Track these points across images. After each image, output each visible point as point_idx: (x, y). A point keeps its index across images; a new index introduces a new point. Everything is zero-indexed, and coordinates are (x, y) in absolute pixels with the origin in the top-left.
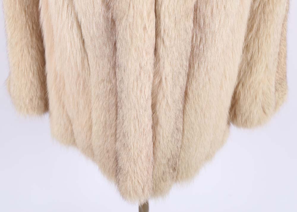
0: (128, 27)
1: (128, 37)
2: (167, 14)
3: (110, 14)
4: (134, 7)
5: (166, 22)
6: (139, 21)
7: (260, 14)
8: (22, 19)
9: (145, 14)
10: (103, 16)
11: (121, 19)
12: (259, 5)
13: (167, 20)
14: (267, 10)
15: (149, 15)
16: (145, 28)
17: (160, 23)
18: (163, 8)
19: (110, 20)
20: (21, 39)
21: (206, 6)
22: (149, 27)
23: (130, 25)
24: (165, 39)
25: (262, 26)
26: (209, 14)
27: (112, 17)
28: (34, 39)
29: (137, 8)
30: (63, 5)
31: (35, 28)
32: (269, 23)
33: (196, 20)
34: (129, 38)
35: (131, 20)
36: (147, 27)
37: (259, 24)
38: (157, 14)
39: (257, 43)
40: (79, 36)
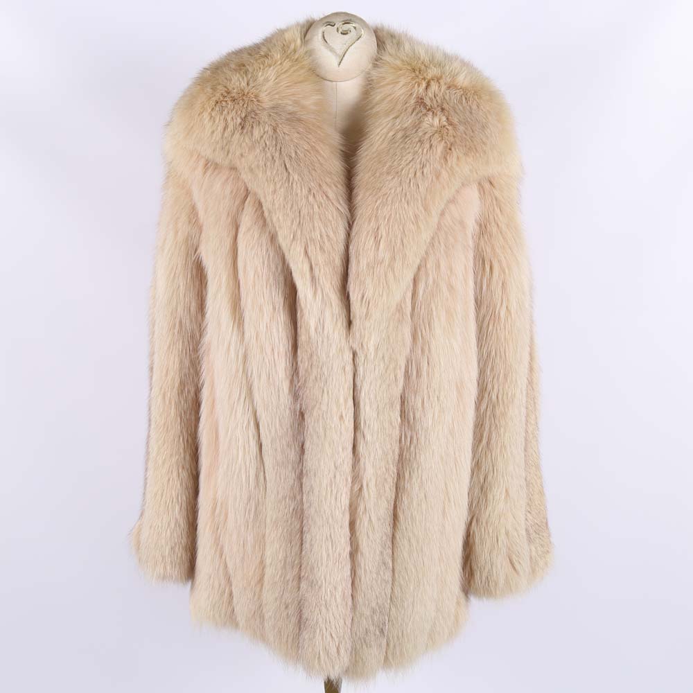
0: (321, 418)
1: (321, 429)
2: (367, 401)
3: (298, 406)
4: (328, 392)
5: (367, 411)
6: (335, 409)
7: (490, 417)
8: (176, 428)
9: (342, 400)
10: (290, 408)
11: (313, 408)
12: (487, 407)
13: (368, 408)
14: (498, 412)
15: (346, 401)
16: (341, 417)
17: (359, 411)
18: (363, 394)
19: (298, 413)
20: (171, 455)
21: (415, 397)
22: (346, 415)
23: (323, 414)
24: (365, 433)
25: (494, 435)
26: (420, 405)
27: (301, 409)
28: (188, 457)
29: (332, 394)
30: (239, 399)
31: (190, 440)
32: (502, 430)
33: (403, 414)
34: (321, 431)
35: (324, 408)
36: (344, 415)
37: (490, 432)
38: (357, 401)
39: (489, 456)
40: (256, 438)
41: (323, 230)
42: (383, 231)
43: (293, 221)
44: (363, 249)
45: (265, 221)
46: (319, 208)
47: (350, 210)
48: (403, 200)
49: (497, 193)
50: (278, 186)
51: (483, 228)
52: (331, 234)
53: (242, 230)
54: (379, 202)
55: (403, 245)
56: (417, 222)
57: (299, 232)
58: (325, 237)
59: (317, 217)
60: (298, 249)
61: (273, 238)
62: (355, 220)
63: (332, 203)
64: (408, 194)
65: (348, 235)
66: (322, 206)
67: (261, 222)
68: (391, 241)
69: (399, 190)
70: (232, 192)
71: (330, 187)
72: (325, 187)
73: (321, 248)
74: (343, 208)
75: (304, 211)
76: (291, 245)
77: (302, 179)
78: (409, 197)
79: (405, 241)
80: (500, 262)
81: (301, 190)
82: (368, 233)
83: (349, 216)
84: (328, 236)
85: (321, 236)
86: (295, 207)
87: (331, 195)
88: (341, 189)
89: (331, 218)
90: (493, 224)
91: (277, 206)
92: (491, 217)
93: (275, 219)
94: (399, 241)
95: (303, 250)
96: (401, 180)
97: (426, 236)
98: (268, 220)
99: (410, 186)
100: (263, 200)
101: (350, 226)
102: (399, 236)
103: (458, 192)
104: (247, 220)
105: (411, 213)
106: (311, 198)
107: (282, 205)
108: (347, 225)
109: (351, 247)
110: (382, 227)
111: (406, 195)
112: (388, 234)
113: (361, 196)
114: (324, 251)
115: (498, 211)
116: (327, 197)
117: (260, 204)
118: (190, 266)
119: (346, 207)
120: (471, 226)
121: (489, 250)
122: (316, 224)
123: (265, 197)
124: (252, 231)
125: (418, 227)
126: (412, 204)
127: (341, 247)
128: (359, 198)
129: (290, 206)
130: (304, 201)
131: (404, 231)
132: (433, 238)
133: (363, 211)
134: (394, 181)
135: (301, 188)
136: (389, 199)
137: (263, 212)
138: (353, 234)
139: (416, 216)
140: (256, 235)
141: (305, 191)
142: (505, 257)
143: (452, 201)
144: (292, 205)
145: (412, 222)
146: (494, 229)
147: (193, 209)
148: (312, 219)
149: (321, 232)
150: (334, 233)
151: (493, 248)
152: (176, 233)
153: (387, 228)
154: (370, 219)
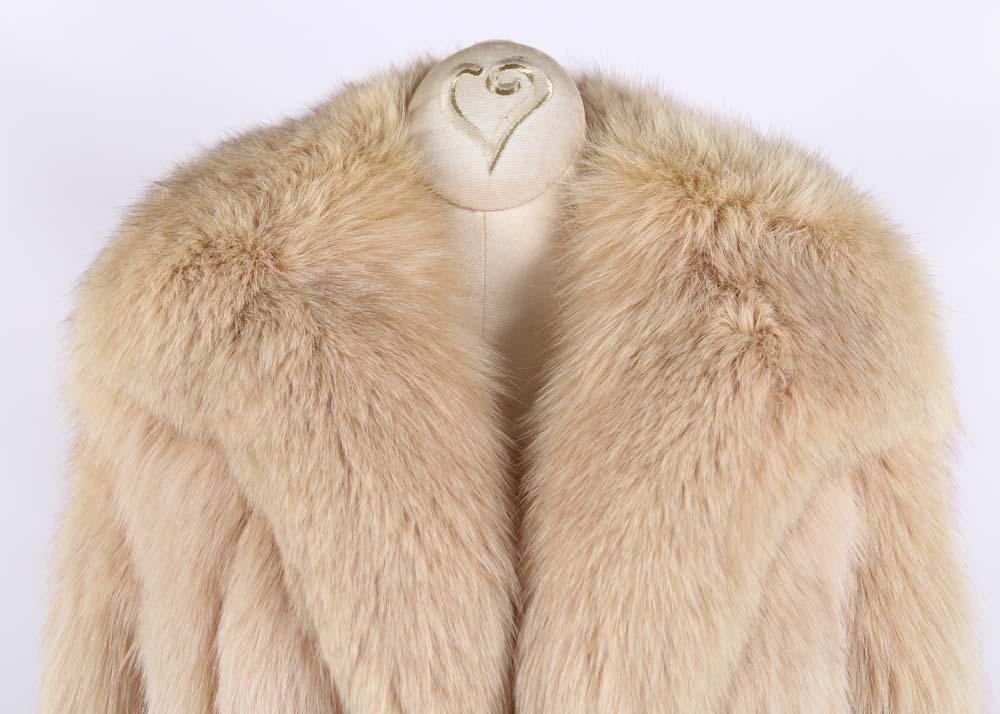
41: (442, 634)
42: (610, 642)
43: (357, 607)
44: (555, 691)
45: (285, 599)
46: (430, 567)
47: (517, 571)
48: (665, 545)
49: (900, 488)
50: (318, 508)
51: (867, 581)
52: (465, 644)
53: (228, 619)
54: (598, 551)
55: (668, 680)
56: (705, 607)
57: (375, 639)
58: (447, 651)
59: (425, 597)
60: (372, 687)
61: (308, 646)
62: (531, 596)
63: (469, 554)
64: (678, 530)
65: (513, 642)
66: (439, 561)
67: (275, 602)
68: (633, 670)
69: (653, 517)
70: (206, 507)
71: (462, 505)
72: (449, 508)
73: (437, 686)
74: (499, 566)
75: (389, 579)
76: (353, 673)
77: (386, 486)
78: (682, 538)
79: (674, 670)
80: (917, 675)
81: (382, 518)
82: (567, 645)
83: (515, 588)
84: (456, 649)
85: (437, 649)
86: (365, 568)
87: (465, 529)
88: (492, 507)
89: (463, 597)
90: (893, 569)
91: (314, 563)
92: (887, 552)
93: (310, 601)
94: (656, 668)
95: (384, 692)
96: (658, 487)
97: (730, 644)
98: (295, 593)
99: (683, 506)
100: (279, 540)
101: (518, 616)
102: (657, 657)
103: (809, 506)
104: (241, 592)
105: (688, 586)
106: (409, 541)
107: (329, 561)
108: (510, 613)
109: (520, 680)
110: (607, 628)
111: (672, 532)
112: (624, 649)
113: (547, 529)
114: (445, 692)
115: (901, 531)
116: (454, 535)
117: (275, 553)
118: (114, 683)
119: (505, 560)
120: (840, 583)
121: (885, 641)
122: (421, 617)
123: (284, 533)
124: (251, 624)
125: (710, 624)
126: (690, 556)
127: (494, 679)
128: (543, 535)
129: (349, 563)
130: (389, 548)
131: (670, 640)
132: (748, 647)
133: (554, 577)
134: (641, 488)
135: (383, 510)
136: (627, 543)
137: (281, 574)
138: (527, 638)
139: (703, 593)
140: (265, 631)
141: (392, 521)
142: (928, 658)
143: (799, 528)
144: (356, 562)
145: (693, 611)
146: (898, 586)
147: (121, 538)
148: (410, 600)
149: (435, 637)
150: (474, 640)
151: (896, 636)
152: (78, 598)
153: (622, 634)
154: (573, 601)
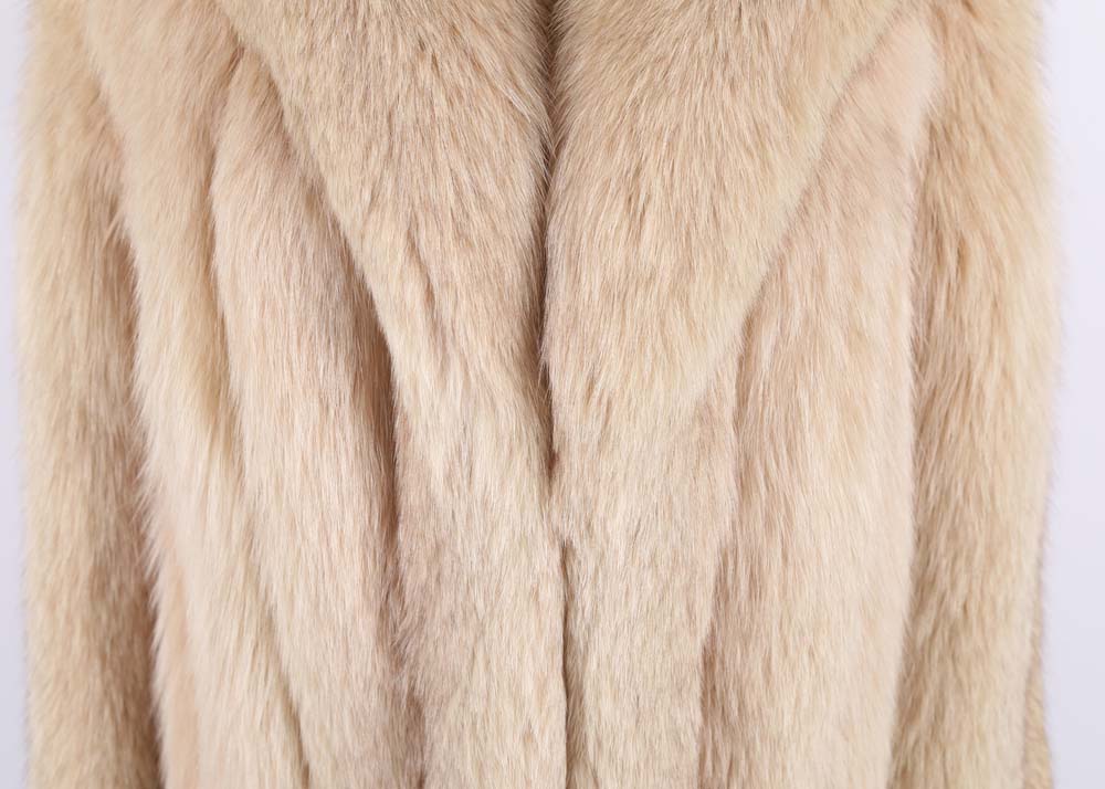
0: (467, 733)
1: (469, 768)
2: (605, 686)
3: (405, 680)
4: (488, 663)
5: (605, 710)
6: (508, 711)
7: (941, 659)
8: (90, 685)
9: (529, 687)
10: (380, 687)
11: (444, 701)
12: (934, 632)
13: (607, 705)
14: (965, 648)
15: (542, 689)
16: (528, 737)
17: (583, 714)
18: (592, 666)
19: (404, 700)
20: (80, 757)
21: (745, 653)
22: (542, 731)
23: (474, 724)
24: (600, 775)
25: (951, 706)
26: (758, 673)
27: (412, 689)
28: (128, 754)
29: (500, 670)
30: (239, 649)
31: (132, 711)
32: (976, 695)
33: (711, 699)
34: (470, 771)
35: (477, 706)
36: (536, 732)
37: (942, 694)
38: (573, 685)
39: (938, 762)
40: (292, 753)
41: (464, 177)
42: (653, 181)
43: (368, 148)
44: (591, 238)
45: (287, 144)
46: (450, 102)
47: (549, 110)
48: (718, 77)
49: (983, 33)
50: (321, 35)
51: (941, 139)
52: (491, 189)
53: (223, 167)
54: (640, 83)
55: (717, 225)
56: (761, 145)
57: (389, 184)
58: (471, 197)
59: (445, 135)
60: (387, 237)
61: (314, 197)
62: (564, 139)
63: (494, 89)
64: (733, 56)
65: (545, 188)
66: (460, 97)
67: (274, 146)
68: (678, 213)
69: (705, 43)
70: (189, 47)
71: (485, 33)
72: (469, 35)
73: (460, 235)
74: (529, 102)
75: (404, 116)
76: (365, 223)
77: (398, 10)
78: (737, 67)
79: (724, 214)
80: (988, 241)
81: (394, 46)
82: (606, 184)
83: (546, 129)
84: (479, 194)
85: (459, 194)
86: (375, 103)
87: (489, 59)
88: (521, 39)
89: (487, 136)
90: (971, 126)
91: (317, 99)
92: (966, 106)
93: (314, 141)
94: (704, 213)
95: (401, 241)
96: (711, 9)
97: (787, 188)
98: (296, 139)
99: (739, 29)
100: (276, 76)
101: (550, 159)
102: (705, 197)
103: (881, 39)
104: (236, 135)
105: (741, 117)
106: (425, 72)
107: (334, 95)
108: (539, 156)
109: (552, 229)
110: (650, 168)
111: (726, 59)
112: (669, 189)
113: (584, 60)
114: (470, 245)
115: (982, 84)
116: (477, 66)
117: (273, 91)
118: (98, 255)
119: (538, 100)
120: (912, 135)
121: (956, 205)
122: (441, 157)
123: (282, 66)
124: (249, 174)
125: (766, 164)
126: (746, 87)
127: (523, 228)
128: (579, 67)
129: (358, 97)
130: (403, 80)
131: (720, 178)
132: (807, 193)
133: (589, 116)
134: (691, 11)
135: (395, 37)
136: (673, 73)
137: (281, 115)
138: (559, 186)
139: (759, 130)
140: (264, 181)
141: (405, 50)
142: (1004, 227)
143: (866, 69)
144: (366, 97)
145: (748, 150)
146: (975, 146)
147: (95, 92)
148: (427, 139)
149: (456, 178)
150: (502, 185)
151: (969, 200)
152: (52, 161)
153: (667, 173)
154: (612, 140)
